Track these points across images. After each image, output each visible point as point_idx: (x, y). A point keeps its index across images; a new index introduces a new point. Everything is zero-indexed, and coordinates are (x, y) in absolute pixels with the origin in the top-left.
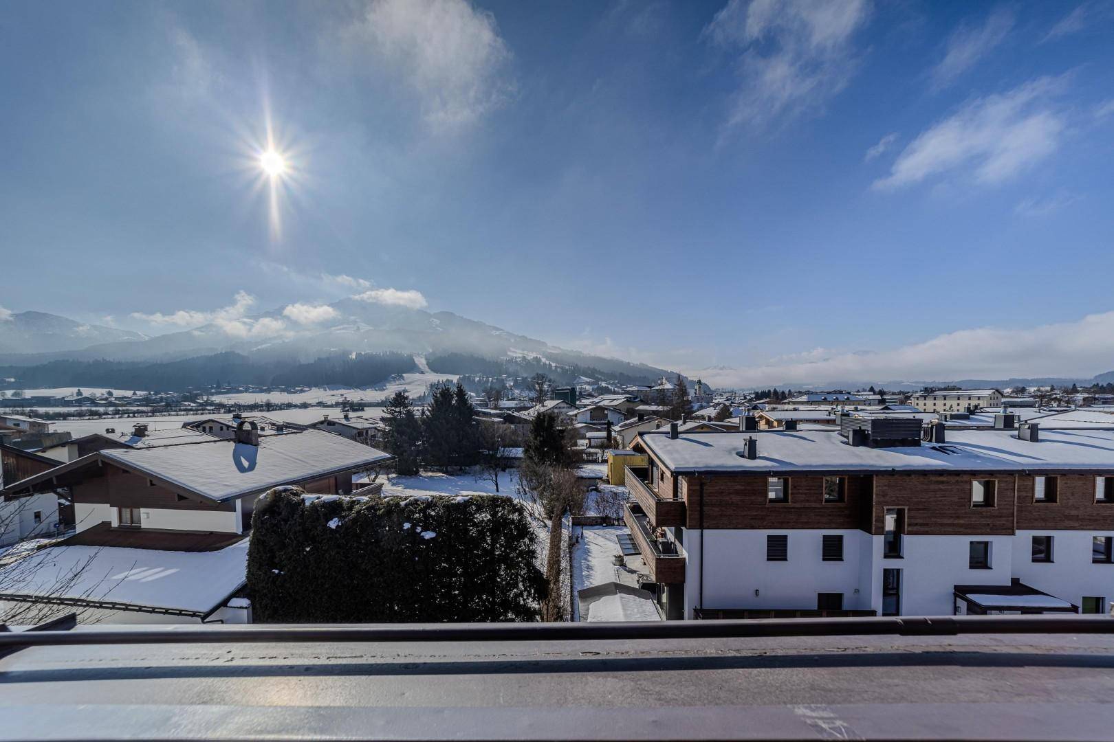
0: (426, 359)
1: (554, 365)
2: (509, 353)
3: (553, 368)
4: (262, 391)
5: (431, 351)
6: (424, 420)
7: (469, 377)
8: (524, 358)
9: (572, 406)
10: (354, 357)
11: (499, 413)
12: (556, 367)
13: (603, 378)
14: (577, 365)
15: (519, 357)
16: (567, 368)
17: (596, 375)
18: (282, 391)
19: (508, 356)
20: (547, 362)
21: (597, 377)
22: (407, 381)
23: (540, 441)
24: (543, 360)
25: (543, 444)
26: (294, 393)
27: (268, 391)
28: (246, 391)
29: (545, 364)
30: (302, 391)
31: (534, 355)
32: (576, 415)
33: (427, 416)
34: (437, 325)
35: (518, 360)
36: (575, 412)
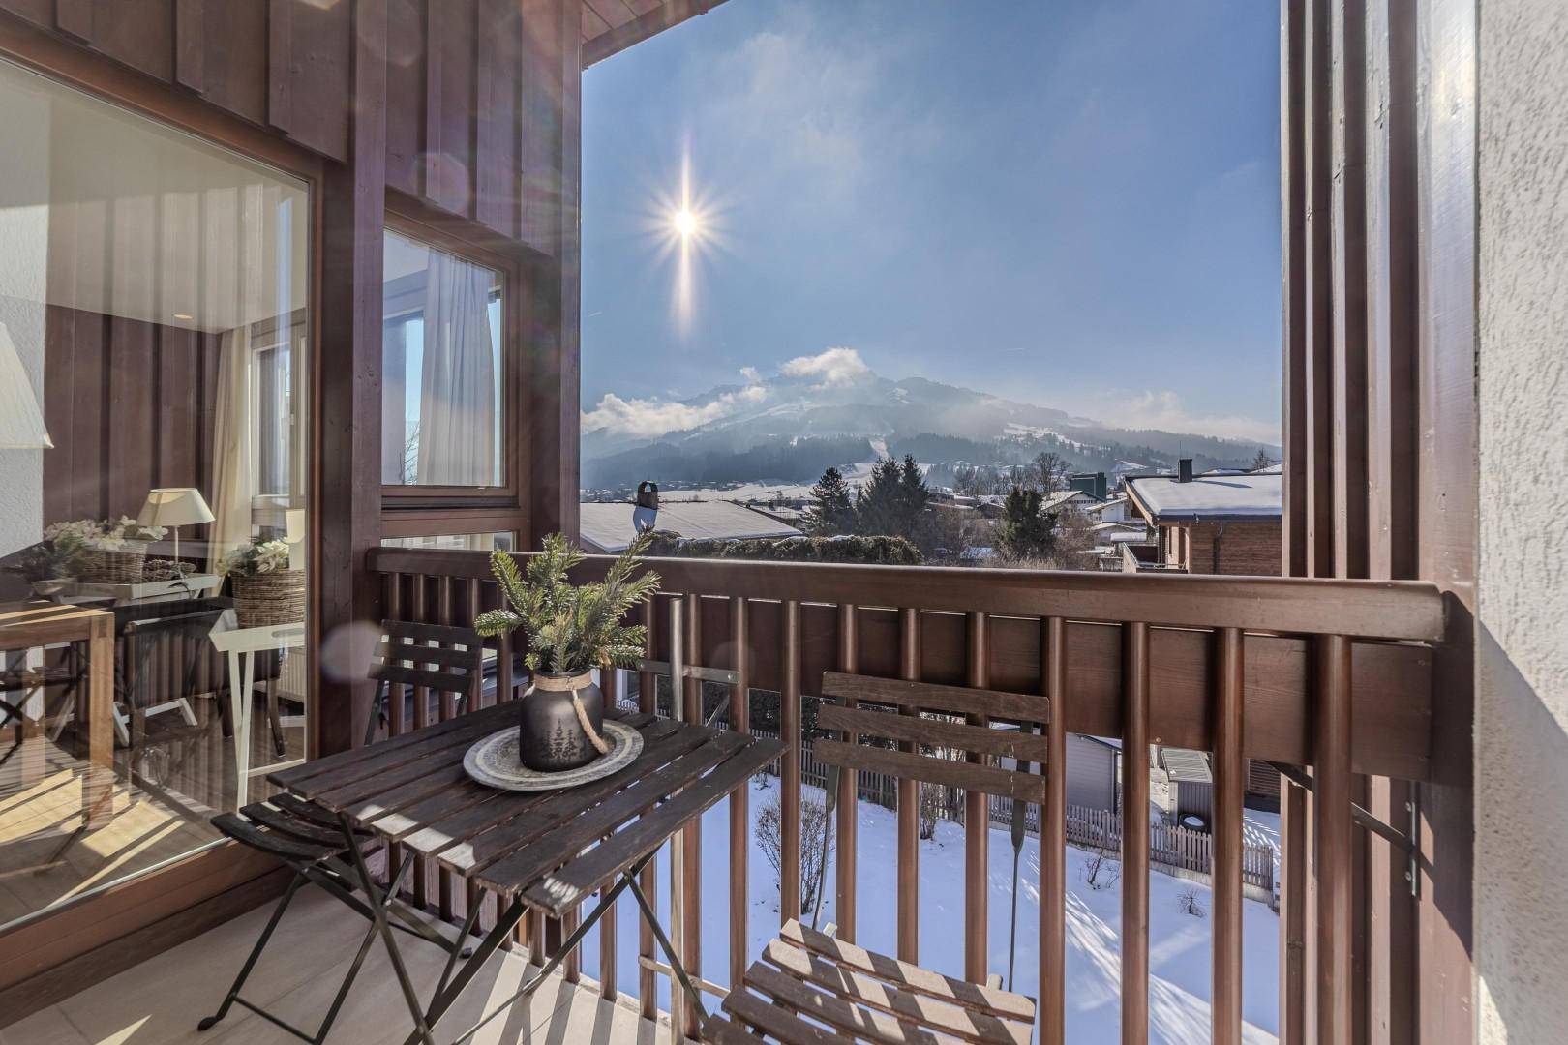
0: (887, 443)
1: (1077, 445)
2: (1006, 431)
3: (1077, 450)
4: (691, 488)
5: (893, 431)
6: (861, 504)
7: (945, 466)
8: (1029, 436)
9: (1097, 499)
10: (795, 444)
11: (969, 501)
12: (1082, 448)
13: (1164, 463)
14: (1118, 444)
15: (1021, 436)
16: (1100, 449)
17: (1152, 460)
18: (713, 487)
19: (1004, 434)
20: (1067, 442)
21: (1155, 463)
22: (862, 472)
23: (1016, 529)
24: (1061, 438)
25: (1021, 532)
26: (726, 489)
27: (698, 488)
28: (675, 488)
29: (1063, 444)
30: (734, 487)
31: (1046, 431)
32: (1099, 511)
33: (865, 500)
34: (902, 397)
35: (1020, 439)
36: (1099, 506)
